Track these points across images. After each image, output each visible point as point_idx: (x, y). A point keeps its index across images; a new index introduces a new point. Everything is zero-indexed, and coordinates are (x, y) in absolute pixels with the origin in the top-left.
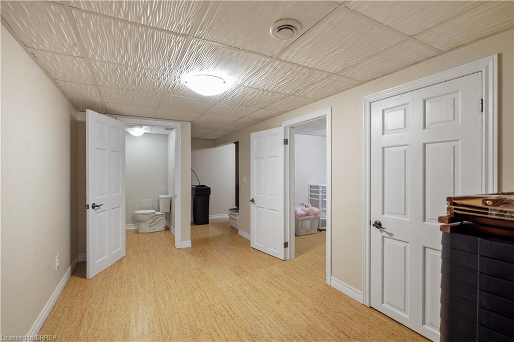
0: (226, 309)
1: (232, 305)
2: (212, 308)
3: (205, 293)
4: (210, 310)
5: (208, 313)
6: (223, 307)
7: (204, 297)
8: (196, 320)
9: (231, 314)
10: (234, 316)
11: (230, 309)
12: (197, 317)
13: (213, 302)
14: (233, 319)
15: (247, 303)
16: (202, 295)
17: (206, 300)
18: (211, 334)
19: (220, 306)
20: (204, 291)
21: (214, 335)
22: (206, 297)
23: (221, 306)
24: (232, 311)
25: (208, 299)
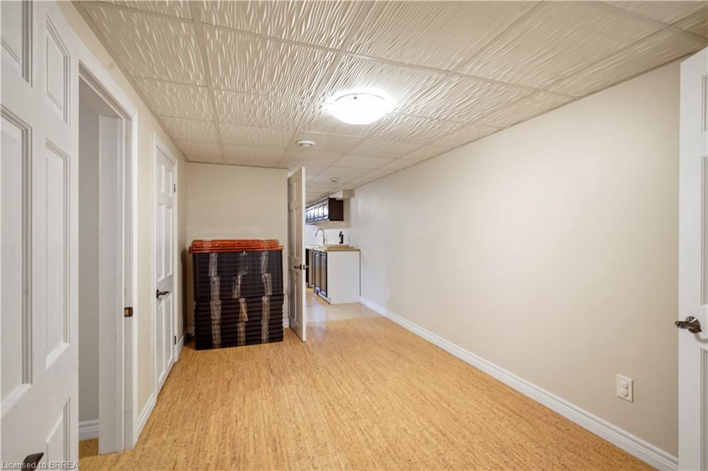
0: (335, 412)
1: (326, 418)
2: (353, 415)
3: (366, 441)
4: (356, 413)
5: (358, 409)
6: (338, 416)
7: (368, 433)
8: (371, 402)
9: (329, 407)
10: (327, 404)
11: (329, 414)
12: (371, 406)
13: (353, 423)
14: (328, 401)
15: (303, 419)
16: (371, 437)
17: (363, 429)
18: (353, 390)
19: (343, 418)
20: (369, 447)
21: (350, 390)
22: (364, 434)
23: (341, 416)
24: (328, 410)
25: (361, 430)
